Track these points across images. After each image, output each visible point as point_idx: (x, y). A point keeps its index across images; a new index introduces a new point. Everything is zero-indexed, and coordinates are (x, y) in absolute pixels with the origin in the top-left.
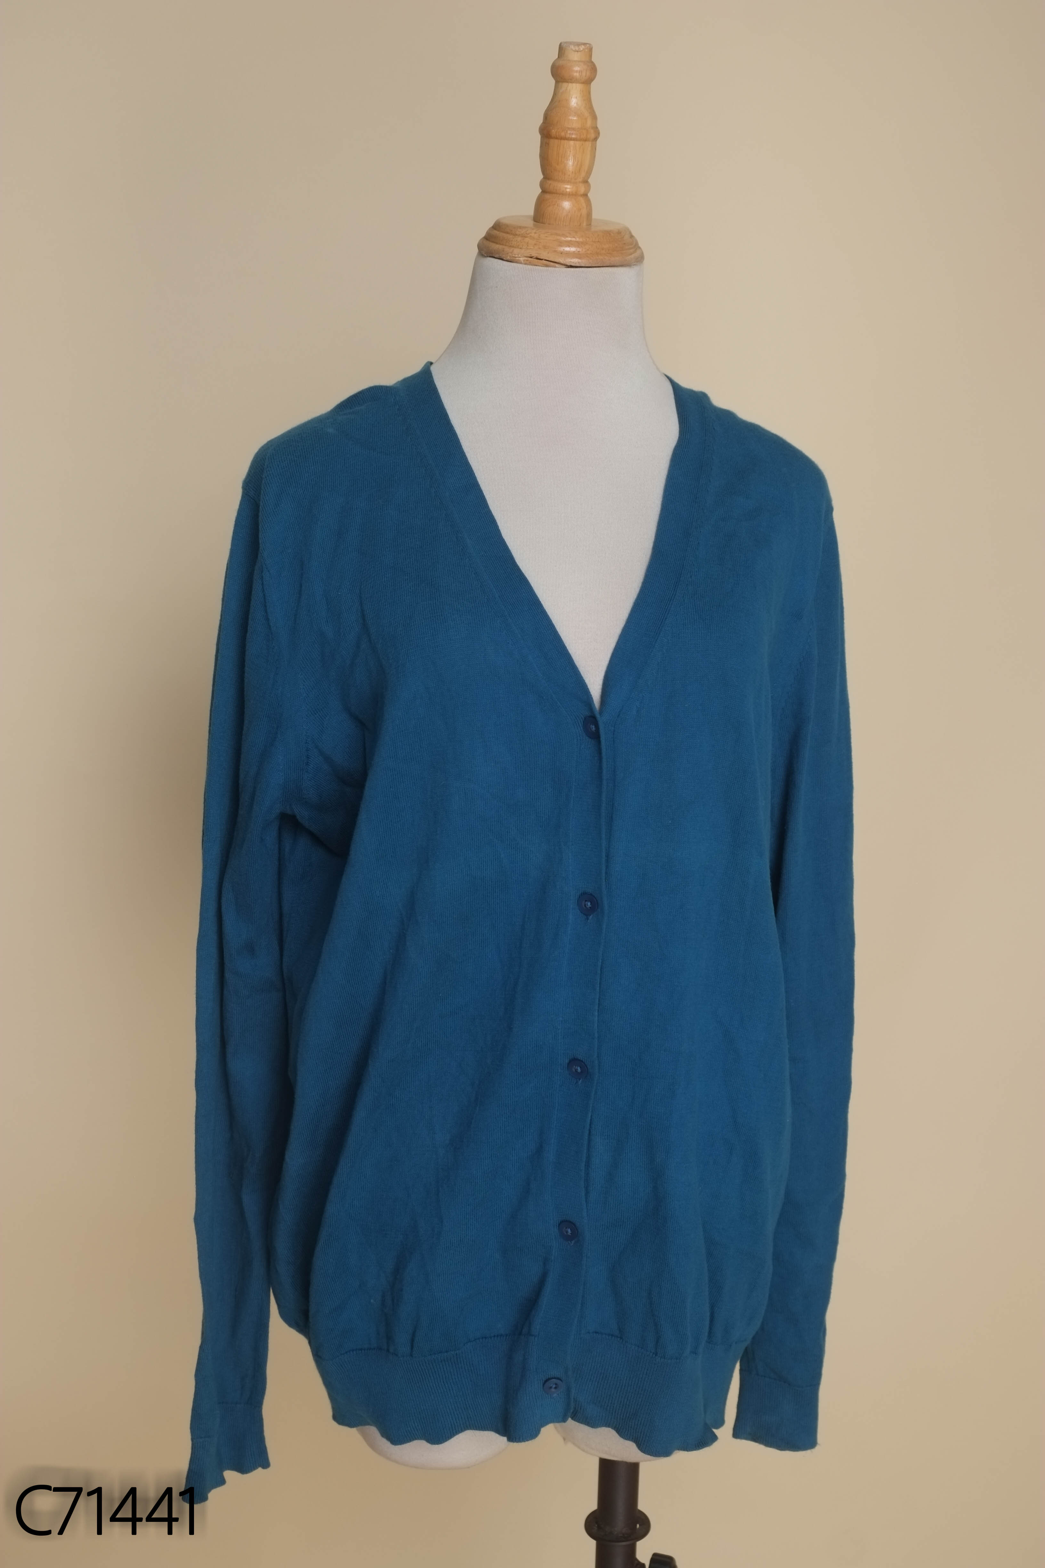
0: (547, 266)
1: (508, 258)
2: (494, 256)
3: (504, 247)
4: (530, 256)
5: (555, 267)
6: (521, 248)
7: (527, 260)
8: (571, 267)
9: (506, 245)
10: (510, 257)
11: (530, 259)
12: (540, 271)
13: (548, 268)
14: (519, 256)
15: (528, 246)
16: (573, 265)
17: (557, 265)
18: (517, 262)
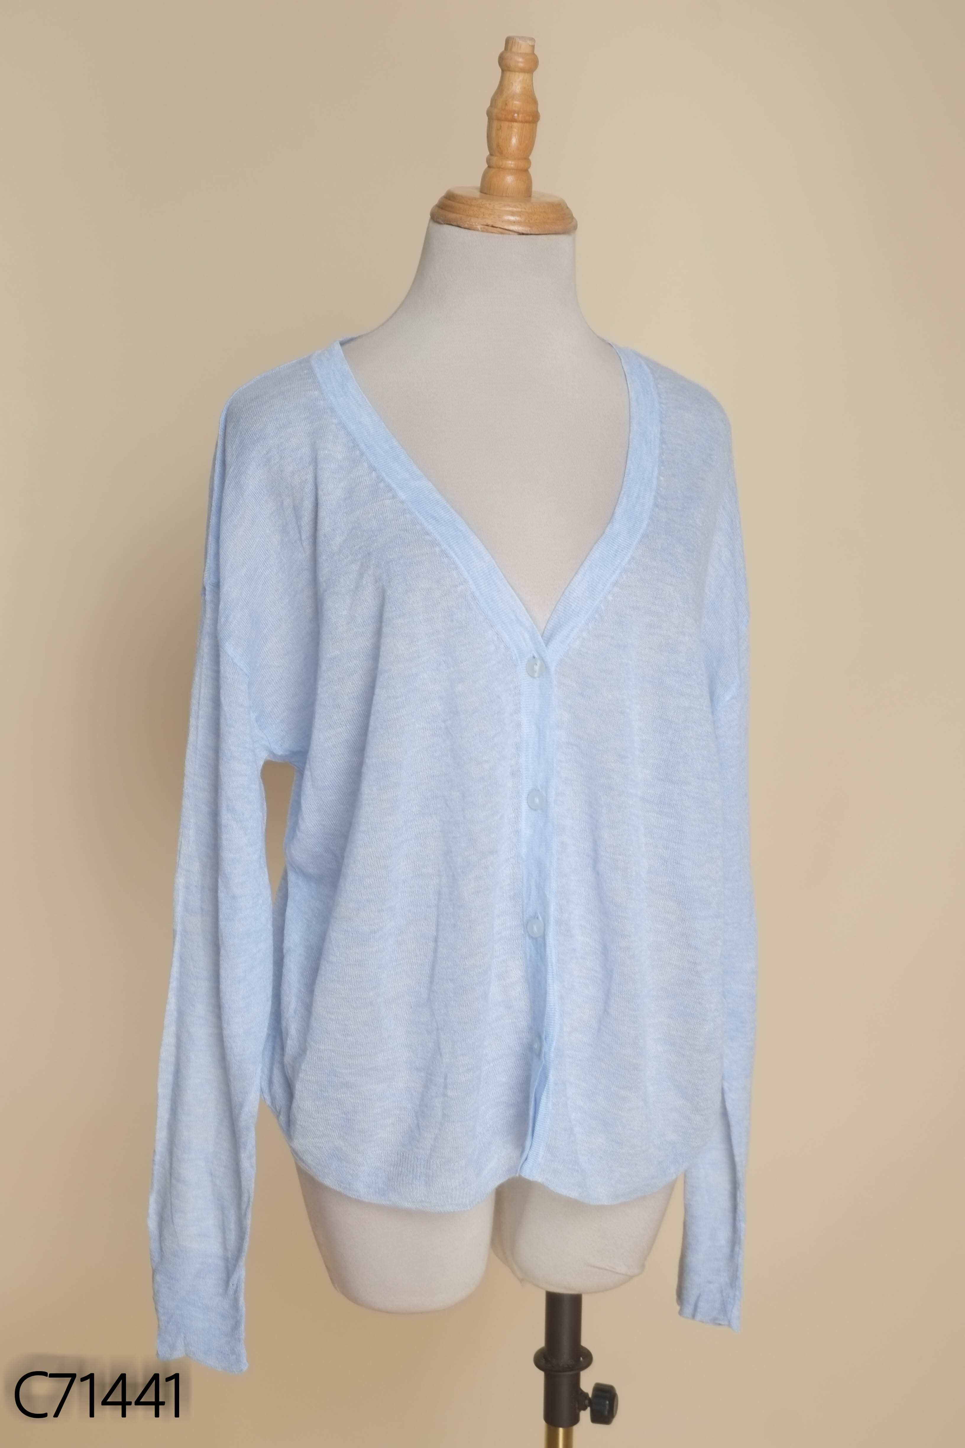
0: (502, 233)
1: (466, 226)
2: (451, 223)
3: (461, 216)
4: (486, 224)
5: (509, 234)
6: (477, 217)
7: (484, 228)
8: (523, 234)
9: (462, 214)
10: (468, 224)
11: (486, 227)
12: (495, 238)
13: (503, 235)
14: (477, 224)
15: (484, 215)
16: (524, 232)
17: (511, 233)
18: (474, 229)
